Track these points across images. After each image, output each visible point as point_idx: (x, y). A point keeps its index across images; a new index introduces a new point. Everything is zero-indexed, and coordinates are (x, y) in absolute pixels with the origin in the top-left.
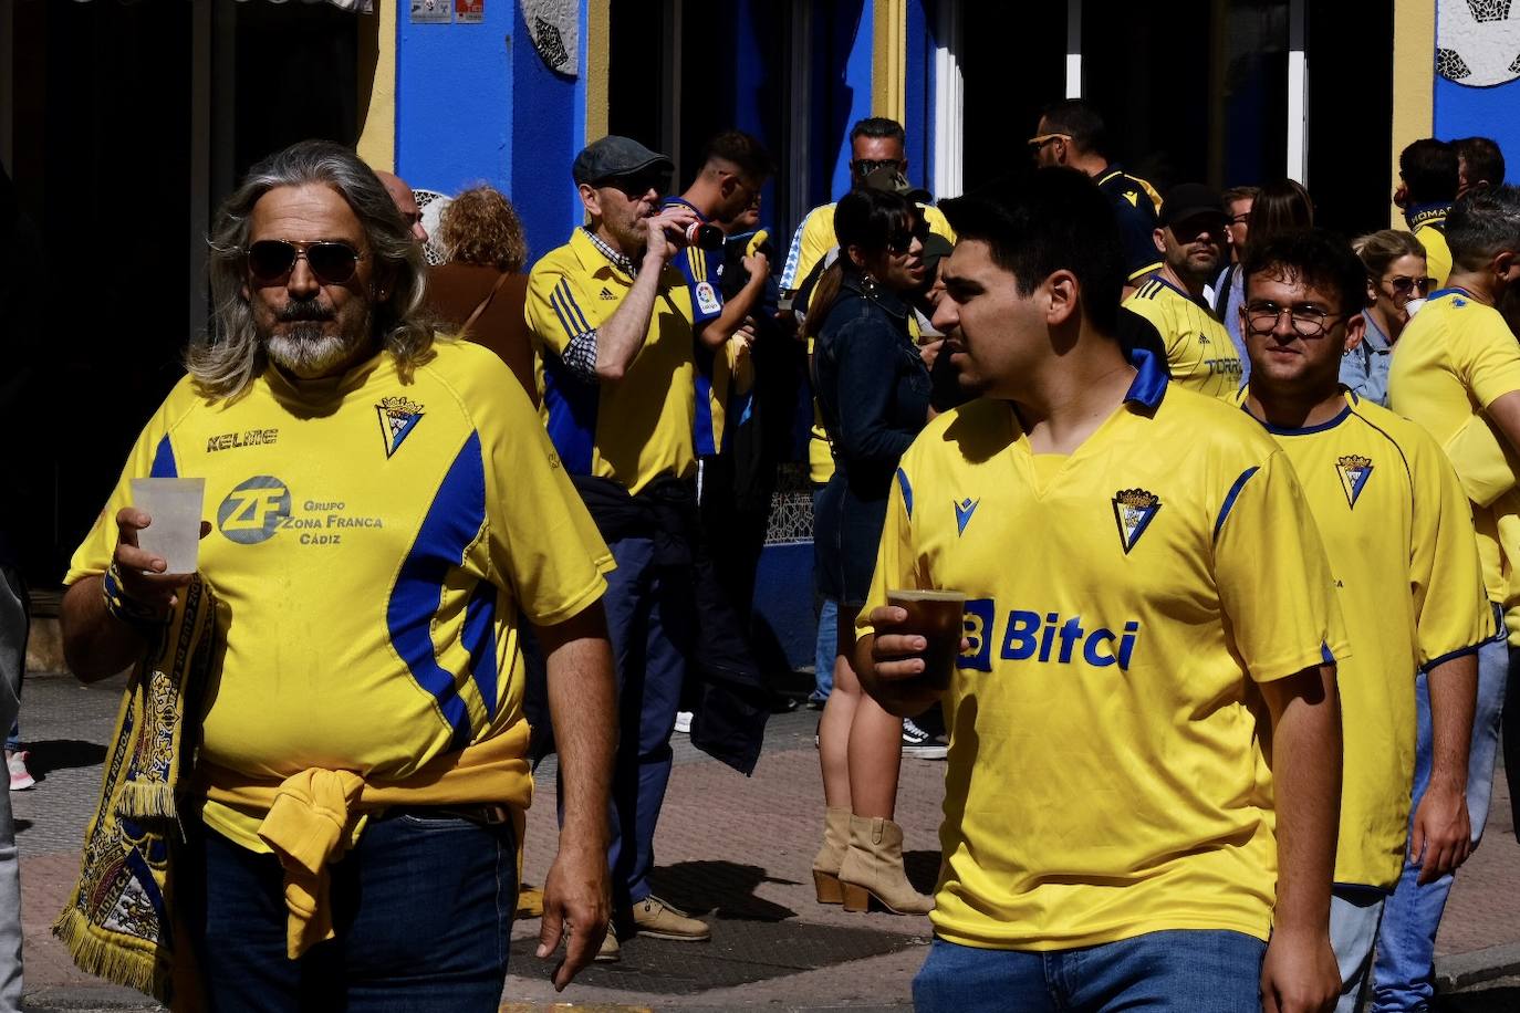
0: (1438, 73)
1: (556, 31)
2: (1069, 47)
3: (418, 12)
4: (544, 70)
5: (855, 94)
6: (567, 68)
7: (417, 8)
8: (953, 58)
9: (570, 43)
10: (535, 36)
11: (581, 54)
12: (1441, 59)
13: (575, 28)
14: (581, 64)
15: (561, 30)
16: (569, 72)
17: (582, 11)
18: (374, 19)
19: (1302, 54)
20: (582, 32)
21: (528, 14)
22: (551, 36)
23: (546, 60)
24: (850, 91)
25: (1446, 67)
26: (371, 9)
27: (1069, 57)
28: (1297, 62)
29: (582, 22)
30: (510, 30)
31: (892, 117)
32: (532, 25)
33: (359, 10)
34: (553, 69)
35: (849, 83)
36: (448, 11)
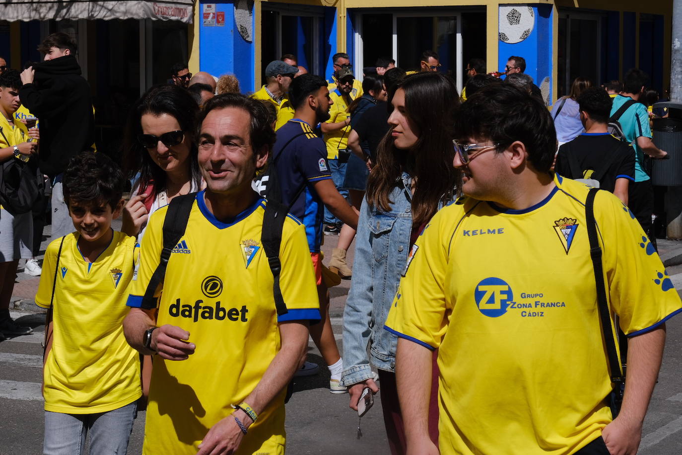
0: (499, 40)
1: (246, 28)
2: (393, 33)
3: (206, 23)
4: (243, 40)
5: (332, 46)
6: (249, 39)
7: (205, 22)
8: (360, 36)
9: (250, 32)
10: (239, 30)
11: (253, 35)
12: (500, 36)
13: (251, 28)
14: (253, 39)
15: (247, 28)
16: (249, 40)
17: (253, 23)
18: (193, 25)
19: (460, 34)
20: (253, 28)
21: (237, 24)
22: (244, 30)
23: (243, 37)
24: (330, 46)
25: (502, 37)
26: (192, 22)
27: (393, 35)
28: (459, 37)
29: (253, 26)
30: (232, 29)
31: (342, 52)
32: (239, 27)
33: (188, 23)
34: (245, 40)
35: (330, 43)
36: (214, 23)
